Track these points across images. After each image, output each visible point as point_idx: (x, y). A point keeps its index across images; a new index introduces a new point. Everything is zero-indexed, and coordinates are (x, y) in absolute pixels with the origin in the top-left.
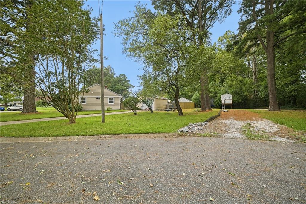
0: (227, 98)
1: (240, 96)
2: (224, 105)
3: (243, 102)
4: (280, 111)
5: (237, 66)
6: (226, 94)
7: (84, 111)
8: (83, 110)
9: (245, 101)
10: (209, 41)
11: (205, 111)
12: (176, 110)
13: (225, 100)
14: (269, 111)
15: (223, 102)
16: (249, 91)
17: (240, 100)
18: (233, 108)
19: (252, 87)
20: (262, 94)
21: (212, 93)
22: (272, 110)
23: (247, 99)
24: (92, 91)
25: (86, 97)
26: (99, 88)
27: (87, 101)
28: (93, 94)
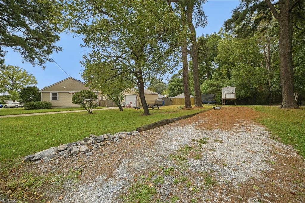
0: (229, 92)
1: (248, 89)
2: (224, 101)
3: (251, 96)
4: (299, 108)
5: (248, 54)
6: (228, 87)
7: (54, 108)
8: (52, 107)
9: (254, 96)
10: (205, 21)
11: (190, 108)
12: (156, 107)
13: (227, 94)
14: (282, 108)
15: (223, 97)
16: (259, 82)
17: (248, 95)
18: (237, 104)
19: (263, 78)
20: (275, 87)
21: (214, 87)
22: (285, 107)
23: (257, 93)
24: (65, 86)
25: (58, 93)
26: (73, 82)
27: (59, 97)
28: (65, 89)
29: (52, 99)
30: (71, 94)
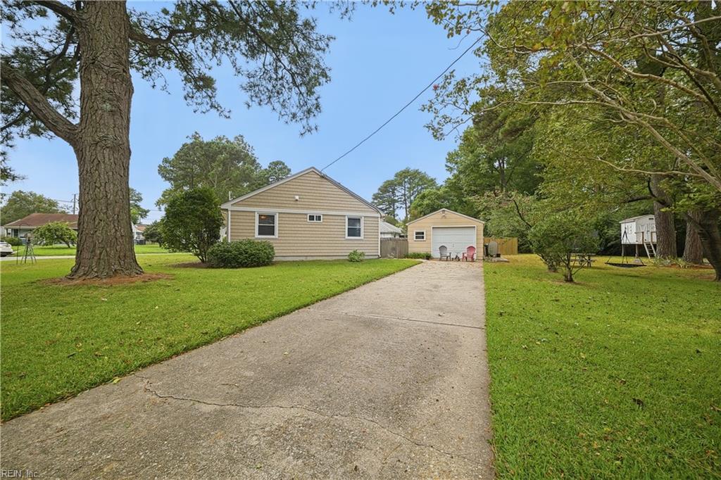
0: (652, 228)
13: (648, 232)
24: (296, 193)
25: (277, 214)
26: (318, 183)
27: (280, 229)
28: (298, 203)
29: (259, 234)
30: (313, 220)
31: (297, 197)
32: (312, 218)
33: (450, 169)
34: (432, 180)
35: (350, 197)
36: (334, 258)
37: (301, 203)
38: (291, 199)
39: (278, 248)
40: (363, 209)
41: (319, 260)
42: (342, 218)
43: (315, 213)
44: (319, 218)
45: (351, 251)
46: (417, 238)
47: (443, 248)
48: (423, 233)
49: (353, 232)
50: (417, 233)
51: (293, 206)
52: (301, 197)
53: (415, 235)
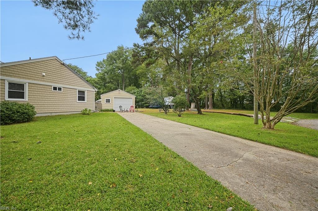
24: (44, 71)
25: (27, 84)
26: (59, 67)
27: (30, 94)
28: (45, 78)
29: (9, 97)
30: (56, 90)
31: (44, 74)
32: (55, 88)
33: (98, 70)
34: (85, 73)
35: (80, 79)
36: (71, 113)
37: (47, 78)
38: (39, 75)
39: (38, 108)
40: (86, 87)
41: (61, 115)
42: (75, 90)
43: (58, 86)
44: (60, 89)
45: (83, 109)
46: (106, 102)
47: (120, 107)
48: (109, 100)
49: (81, 98)
50: (107, 100)
51: (41, 79)
52: (47, 74)
53: (105, 101)
